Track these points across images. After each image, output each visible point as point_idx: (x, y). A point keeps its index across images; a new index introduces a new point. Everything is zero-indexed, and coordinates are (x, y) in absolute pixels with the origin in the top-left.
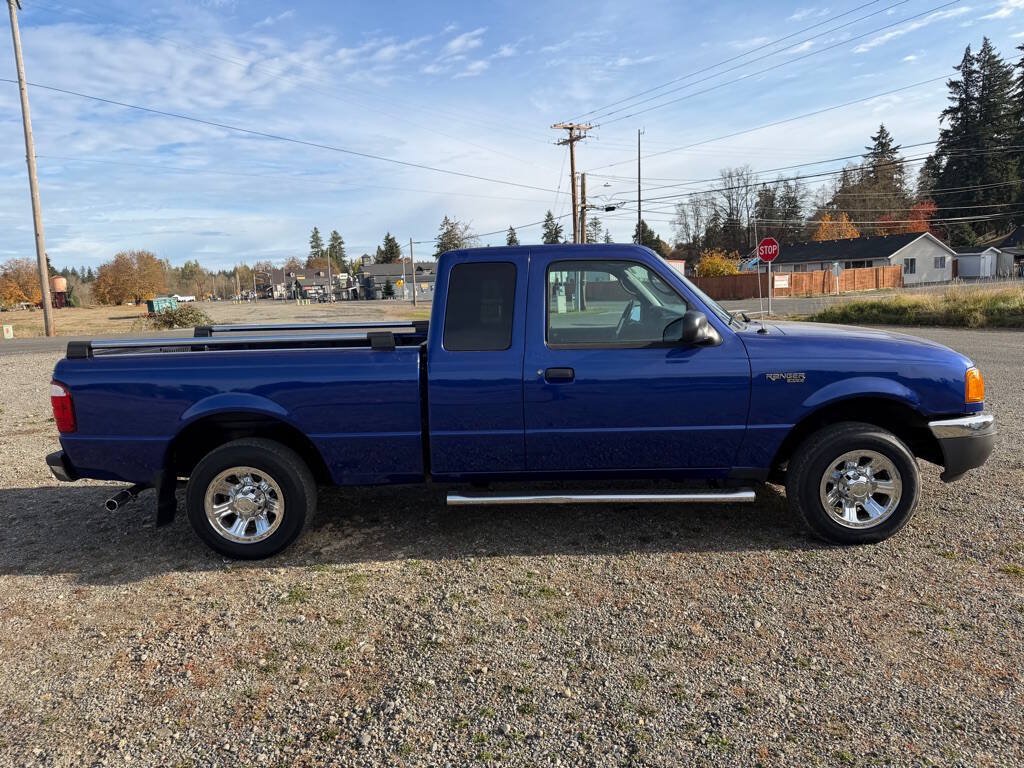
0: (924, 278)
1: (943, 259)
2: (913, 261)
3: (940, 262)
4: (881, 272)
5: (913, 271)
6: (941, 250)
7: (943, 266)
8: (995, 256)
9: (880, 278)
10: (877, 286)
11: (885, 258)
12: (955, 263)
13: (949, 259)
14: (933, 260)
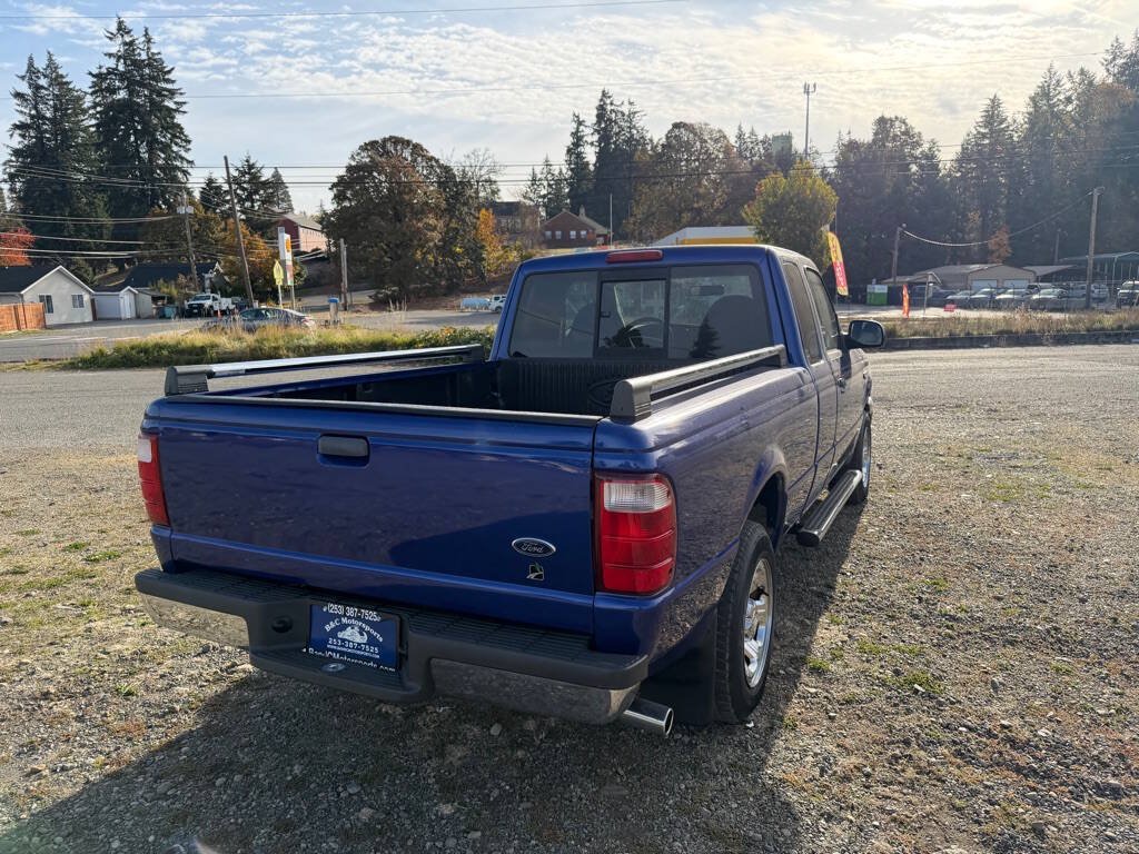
0: (64, 319)
1: (81, 297)
2: (49, 298)
3: (78, 301)
4: (20, 311)
5: (50, 310)
6: (77, 287)
7: (82, 305)
8: (132, 297)
9: (21, 318)
10: (19, 328)
11: (16, 294)
12: (93, 301)
13: (86, 298)
14: (70, 299)
